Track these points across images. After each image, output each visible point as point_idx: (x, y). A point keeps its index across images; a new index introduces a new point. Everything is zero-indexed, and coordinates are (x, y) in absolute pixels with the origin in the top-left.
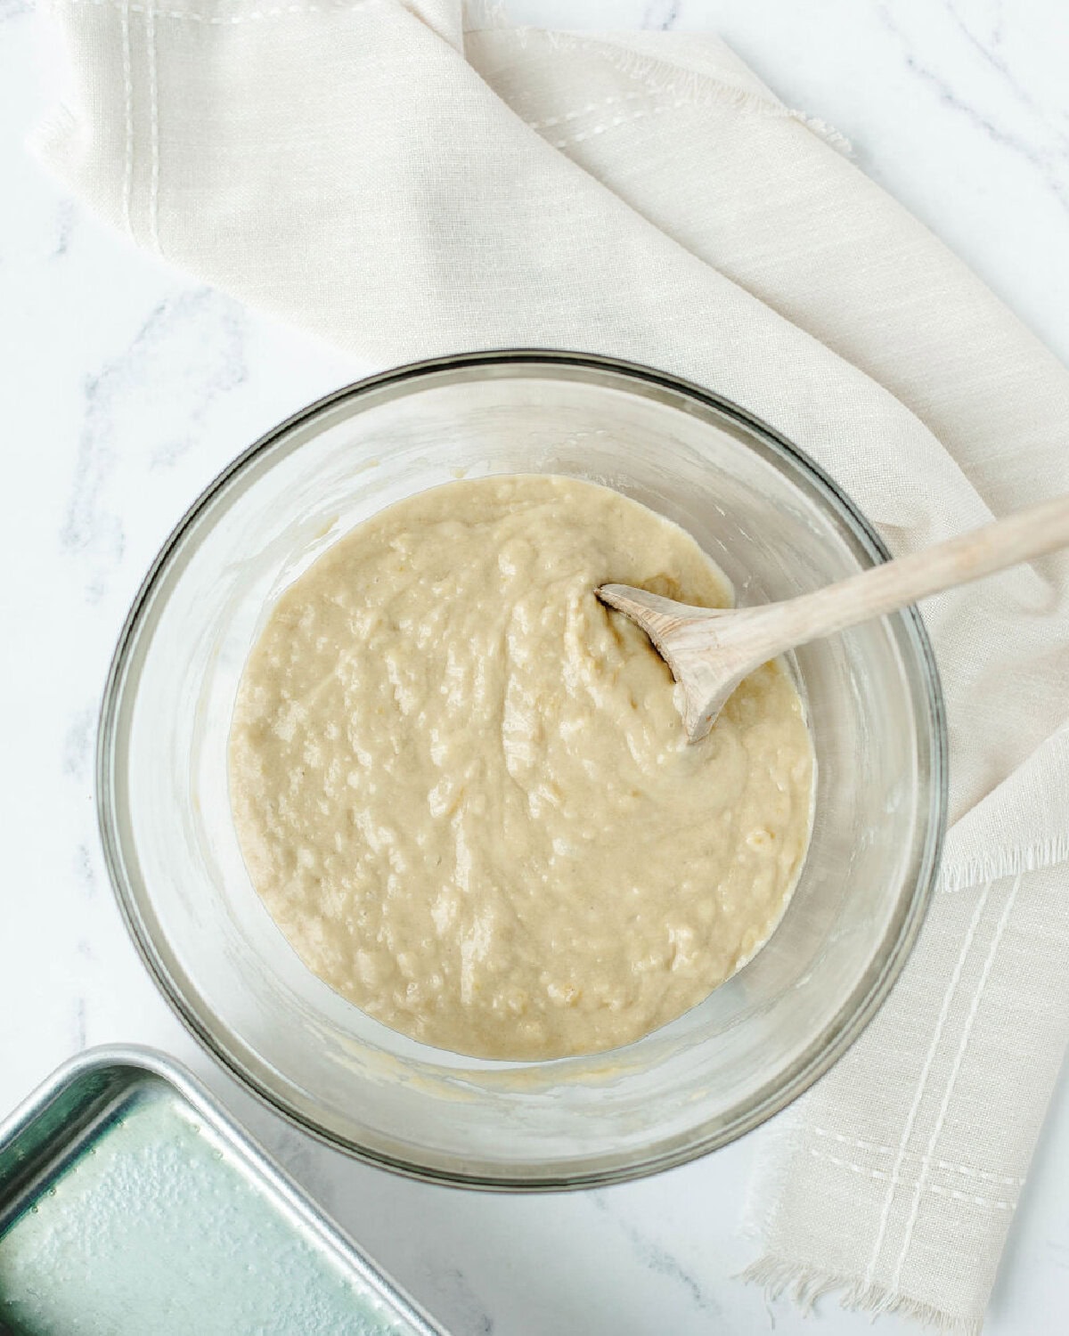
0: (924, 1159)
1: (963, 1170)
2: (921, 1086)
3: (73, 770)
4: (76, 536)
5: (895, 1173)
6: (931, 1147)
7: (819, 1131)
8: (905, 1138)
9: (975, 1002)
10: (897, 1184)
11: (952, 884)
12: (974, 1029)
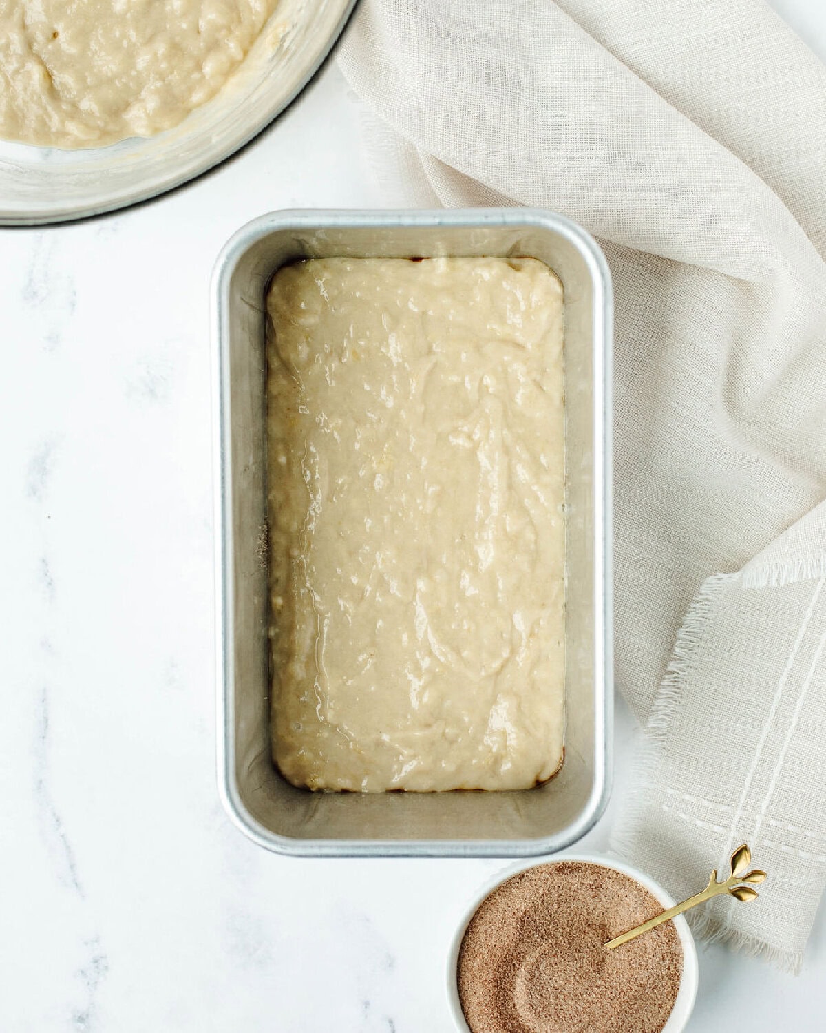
0: (757, 817)
1: (790, 827)
2: (758, 754)
3: (35, 493)
4: (35, 293)
5: (733, 828)
6: (764, 808)
7: (670, 791)
8: (743, 798)
9: (805, 687)
10: (734, 838)
11: (777, 580)
12: (804, 707)
